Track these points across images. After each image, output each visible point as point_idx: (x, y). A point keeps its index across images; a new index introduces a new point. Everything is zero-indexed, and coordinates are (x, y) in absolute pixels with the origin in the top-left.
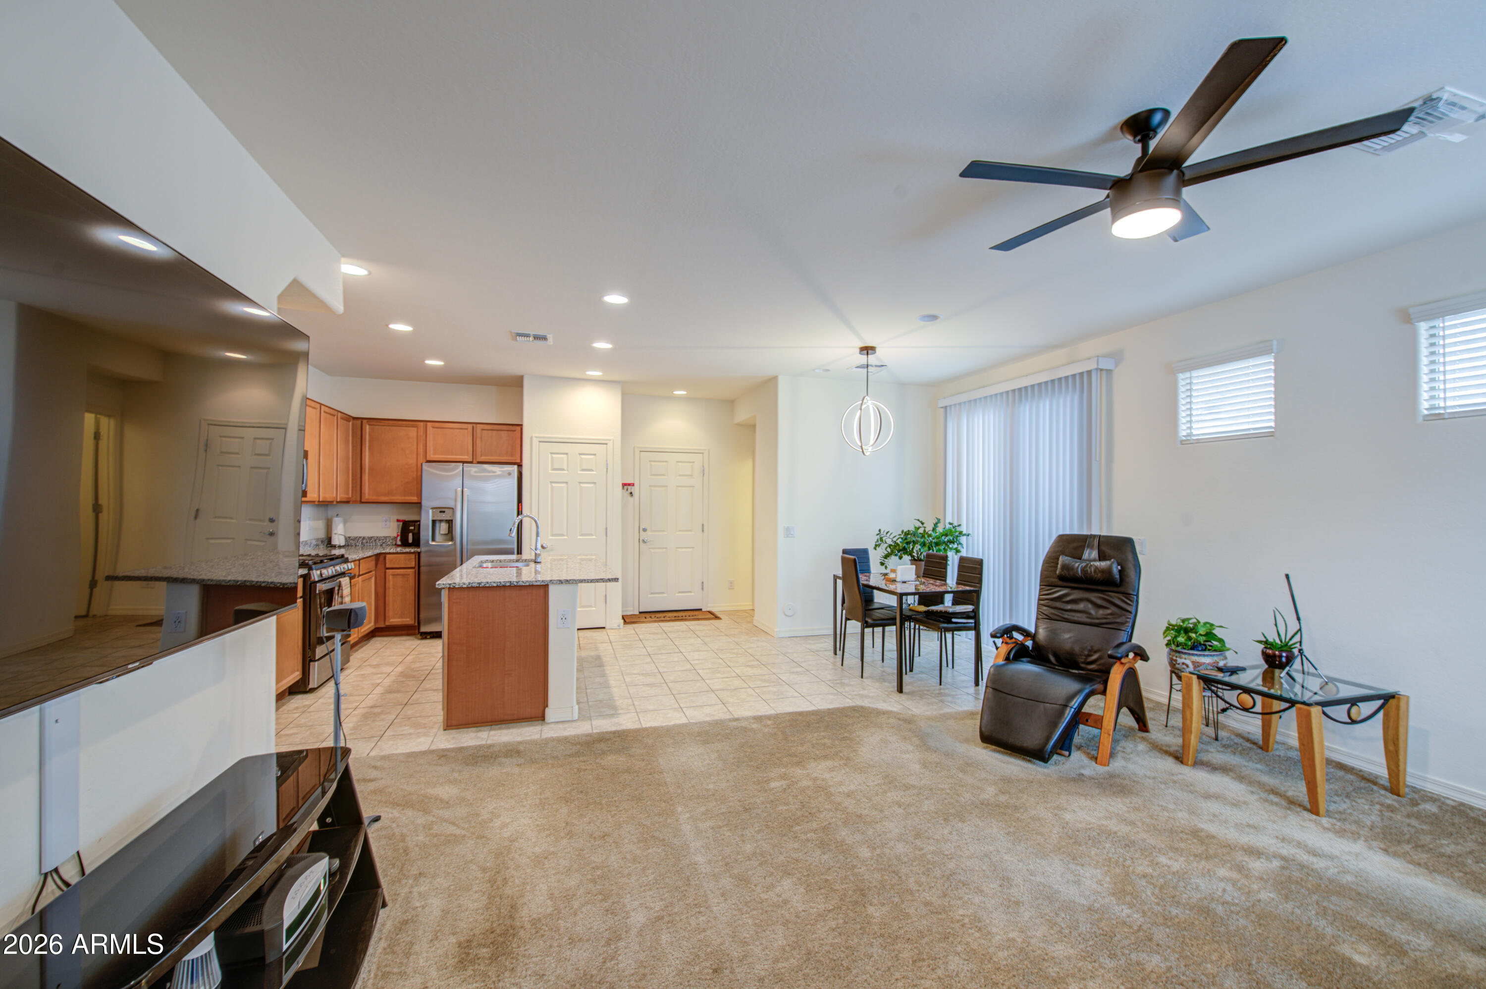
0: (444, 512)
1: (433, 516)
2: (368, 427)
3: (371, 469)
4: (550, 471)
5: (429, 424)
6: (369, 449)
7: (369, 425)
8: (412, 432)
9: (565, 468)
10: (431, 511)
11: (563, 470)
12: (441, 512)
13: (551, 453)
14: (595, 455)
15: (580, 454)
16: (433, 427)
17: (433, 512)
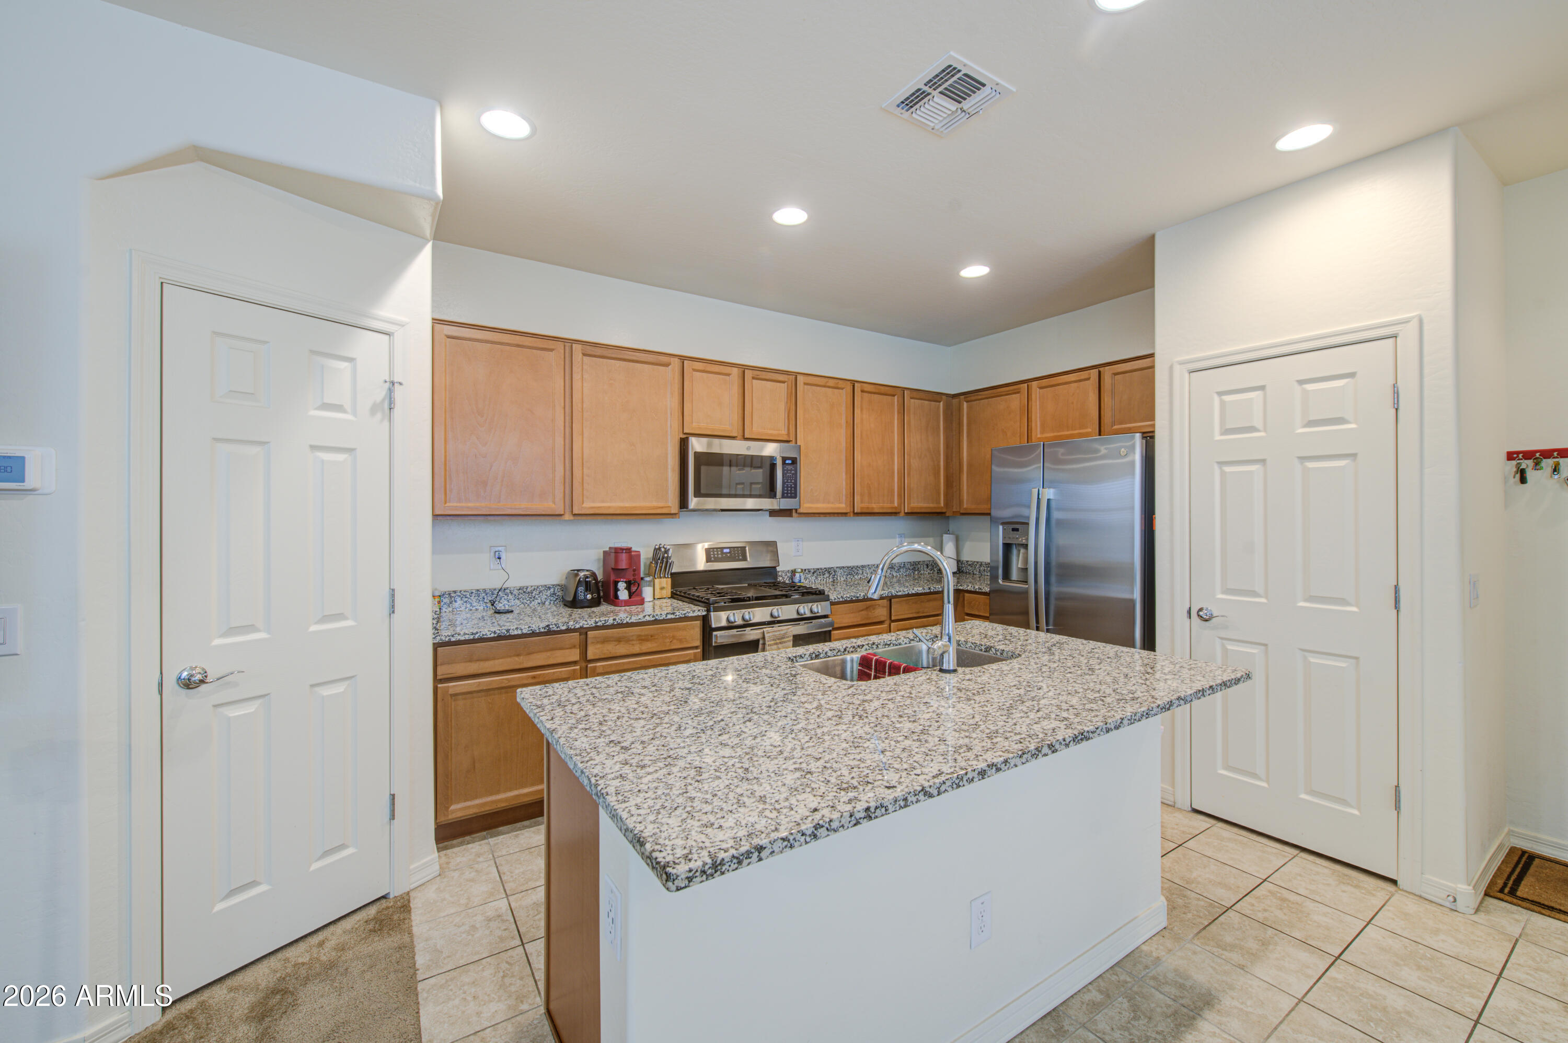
0: (1017, 530)
1: (1004, 538)
2: (965, 404)
3: (970, 465)
4: (1218, 437)
5: (1035, 384)
6: (968, 436)
7: (967, 402)
8: (1015, 402)
9: (1258, 423)
10: (1001, 527)
11: (1252, 429)
12: (1014, 530)
13: (1220, 394)
14: (1352, 375)
15: (1301, 382)
16: (1041, 388)
17: (1004, 529)
